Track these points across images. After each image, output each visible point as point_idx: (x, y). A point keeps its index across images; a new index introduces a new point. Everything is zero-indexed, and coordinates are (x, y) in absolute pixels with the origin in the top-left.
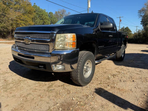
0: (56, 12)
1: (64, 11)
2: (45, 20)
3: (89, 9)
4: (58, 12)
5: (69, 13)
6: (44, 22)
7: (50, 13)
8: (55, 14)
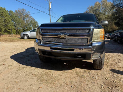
0: (16, 10)
1: (24, 10)
2: (6, 18)
3: (50, 10)
4: (18, 11)
5: (28, 12)
6: (5, 19)
7: (10, 11)
8: (15, 12)
